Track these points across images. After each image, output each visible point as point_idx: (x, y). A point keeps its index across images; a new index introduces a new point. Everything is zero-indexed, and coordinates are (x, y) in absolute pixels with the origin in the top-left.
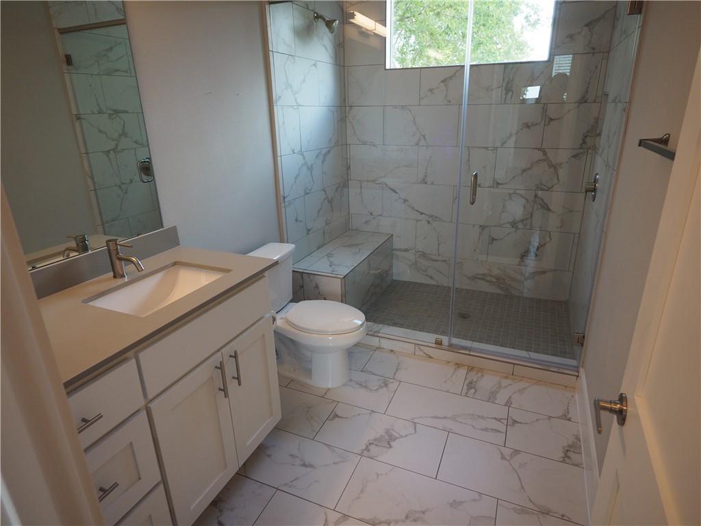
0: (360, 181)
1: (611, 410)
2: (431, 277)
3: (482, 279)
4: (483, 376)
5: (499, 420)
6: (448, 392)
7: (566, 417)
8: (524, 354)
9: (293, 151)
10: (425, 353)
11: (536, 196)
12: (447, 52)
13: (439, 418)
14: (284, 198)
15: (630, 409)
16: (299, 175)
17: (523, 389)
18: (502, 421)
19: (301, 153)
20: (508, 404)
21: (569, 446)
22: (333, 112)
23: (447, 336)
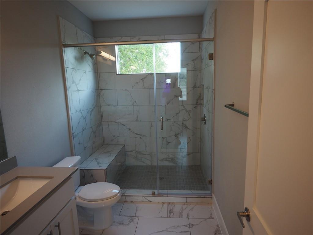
0: (108, 122)
1: (244, 216)
2: (144, 162)
3: (166, 160)
4: (175, 206)
5: (186, 226)
6: (161, 217)
7: (211, 218)
8: (189, 192)
9: (77, 111)
10: (148, 200)
11: (183, 123)
12: (136, 65)
13: (161, 232)
14: (73, 133)
15: (251, 214)
16: (80, 121)
17: (192, 208)
18: (187, 226)
19: (80, 111)
20: (188, 217)
21: (216, 231)
22: (94, 92)
23: (157, 189)
